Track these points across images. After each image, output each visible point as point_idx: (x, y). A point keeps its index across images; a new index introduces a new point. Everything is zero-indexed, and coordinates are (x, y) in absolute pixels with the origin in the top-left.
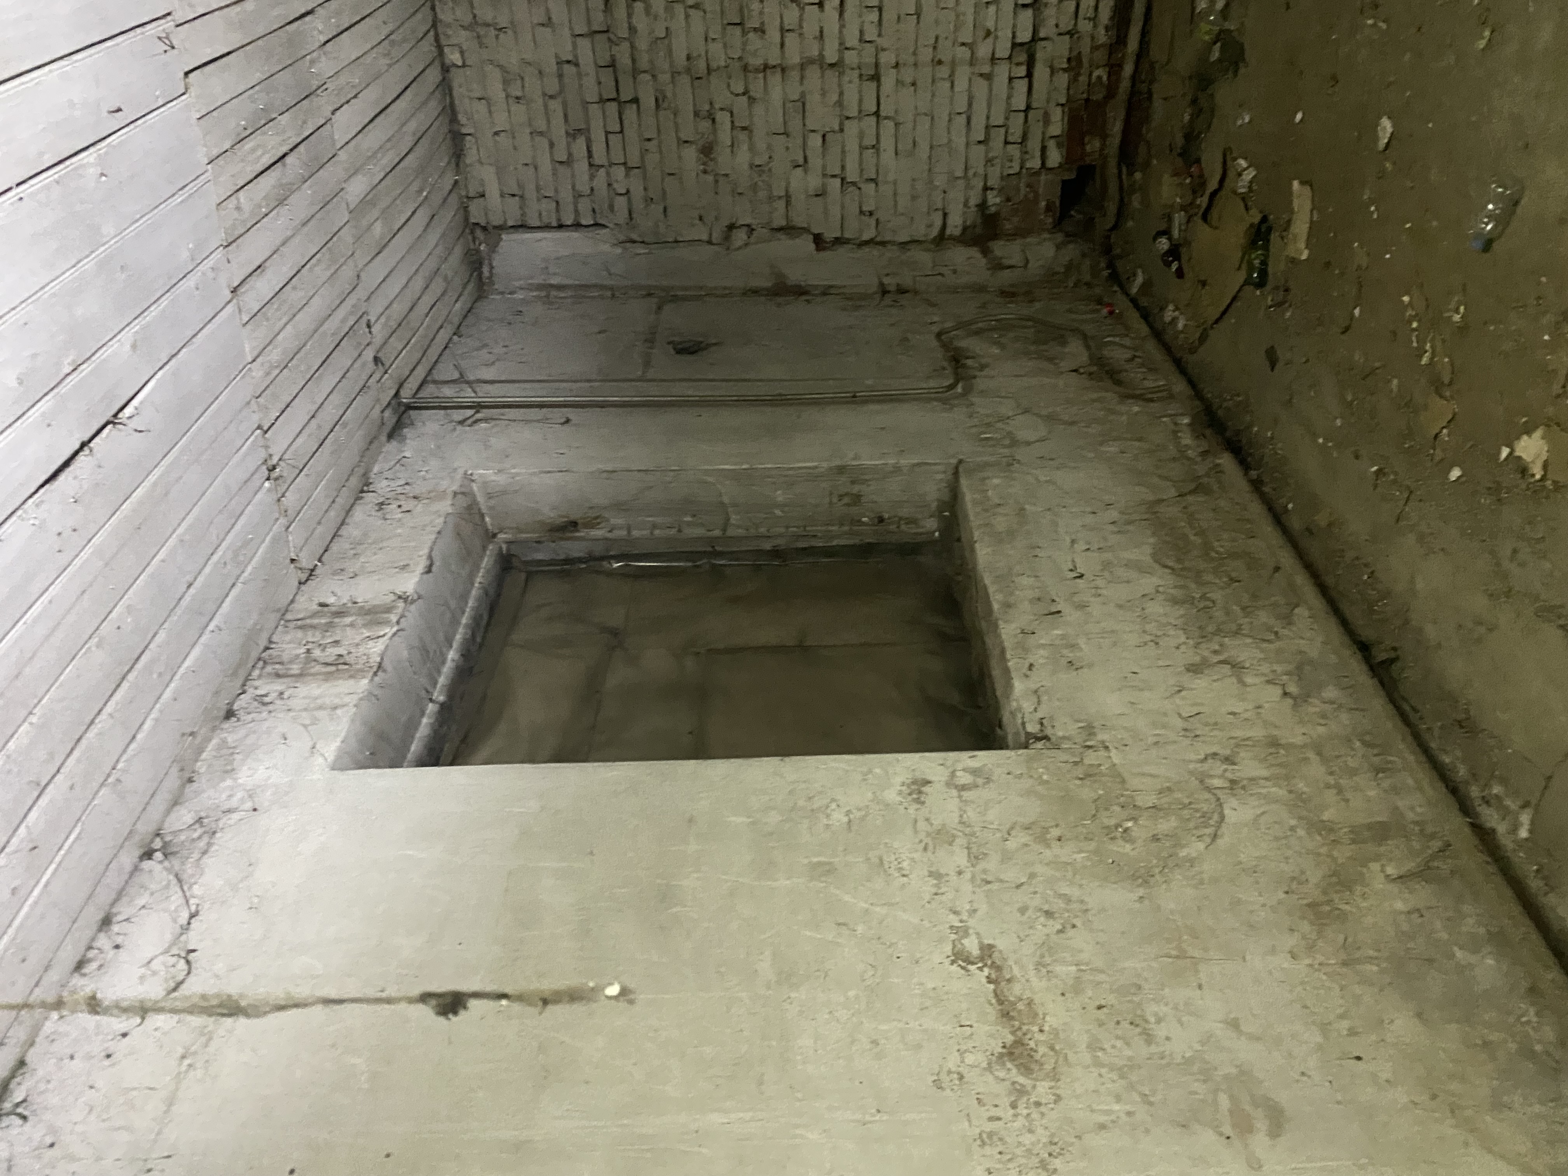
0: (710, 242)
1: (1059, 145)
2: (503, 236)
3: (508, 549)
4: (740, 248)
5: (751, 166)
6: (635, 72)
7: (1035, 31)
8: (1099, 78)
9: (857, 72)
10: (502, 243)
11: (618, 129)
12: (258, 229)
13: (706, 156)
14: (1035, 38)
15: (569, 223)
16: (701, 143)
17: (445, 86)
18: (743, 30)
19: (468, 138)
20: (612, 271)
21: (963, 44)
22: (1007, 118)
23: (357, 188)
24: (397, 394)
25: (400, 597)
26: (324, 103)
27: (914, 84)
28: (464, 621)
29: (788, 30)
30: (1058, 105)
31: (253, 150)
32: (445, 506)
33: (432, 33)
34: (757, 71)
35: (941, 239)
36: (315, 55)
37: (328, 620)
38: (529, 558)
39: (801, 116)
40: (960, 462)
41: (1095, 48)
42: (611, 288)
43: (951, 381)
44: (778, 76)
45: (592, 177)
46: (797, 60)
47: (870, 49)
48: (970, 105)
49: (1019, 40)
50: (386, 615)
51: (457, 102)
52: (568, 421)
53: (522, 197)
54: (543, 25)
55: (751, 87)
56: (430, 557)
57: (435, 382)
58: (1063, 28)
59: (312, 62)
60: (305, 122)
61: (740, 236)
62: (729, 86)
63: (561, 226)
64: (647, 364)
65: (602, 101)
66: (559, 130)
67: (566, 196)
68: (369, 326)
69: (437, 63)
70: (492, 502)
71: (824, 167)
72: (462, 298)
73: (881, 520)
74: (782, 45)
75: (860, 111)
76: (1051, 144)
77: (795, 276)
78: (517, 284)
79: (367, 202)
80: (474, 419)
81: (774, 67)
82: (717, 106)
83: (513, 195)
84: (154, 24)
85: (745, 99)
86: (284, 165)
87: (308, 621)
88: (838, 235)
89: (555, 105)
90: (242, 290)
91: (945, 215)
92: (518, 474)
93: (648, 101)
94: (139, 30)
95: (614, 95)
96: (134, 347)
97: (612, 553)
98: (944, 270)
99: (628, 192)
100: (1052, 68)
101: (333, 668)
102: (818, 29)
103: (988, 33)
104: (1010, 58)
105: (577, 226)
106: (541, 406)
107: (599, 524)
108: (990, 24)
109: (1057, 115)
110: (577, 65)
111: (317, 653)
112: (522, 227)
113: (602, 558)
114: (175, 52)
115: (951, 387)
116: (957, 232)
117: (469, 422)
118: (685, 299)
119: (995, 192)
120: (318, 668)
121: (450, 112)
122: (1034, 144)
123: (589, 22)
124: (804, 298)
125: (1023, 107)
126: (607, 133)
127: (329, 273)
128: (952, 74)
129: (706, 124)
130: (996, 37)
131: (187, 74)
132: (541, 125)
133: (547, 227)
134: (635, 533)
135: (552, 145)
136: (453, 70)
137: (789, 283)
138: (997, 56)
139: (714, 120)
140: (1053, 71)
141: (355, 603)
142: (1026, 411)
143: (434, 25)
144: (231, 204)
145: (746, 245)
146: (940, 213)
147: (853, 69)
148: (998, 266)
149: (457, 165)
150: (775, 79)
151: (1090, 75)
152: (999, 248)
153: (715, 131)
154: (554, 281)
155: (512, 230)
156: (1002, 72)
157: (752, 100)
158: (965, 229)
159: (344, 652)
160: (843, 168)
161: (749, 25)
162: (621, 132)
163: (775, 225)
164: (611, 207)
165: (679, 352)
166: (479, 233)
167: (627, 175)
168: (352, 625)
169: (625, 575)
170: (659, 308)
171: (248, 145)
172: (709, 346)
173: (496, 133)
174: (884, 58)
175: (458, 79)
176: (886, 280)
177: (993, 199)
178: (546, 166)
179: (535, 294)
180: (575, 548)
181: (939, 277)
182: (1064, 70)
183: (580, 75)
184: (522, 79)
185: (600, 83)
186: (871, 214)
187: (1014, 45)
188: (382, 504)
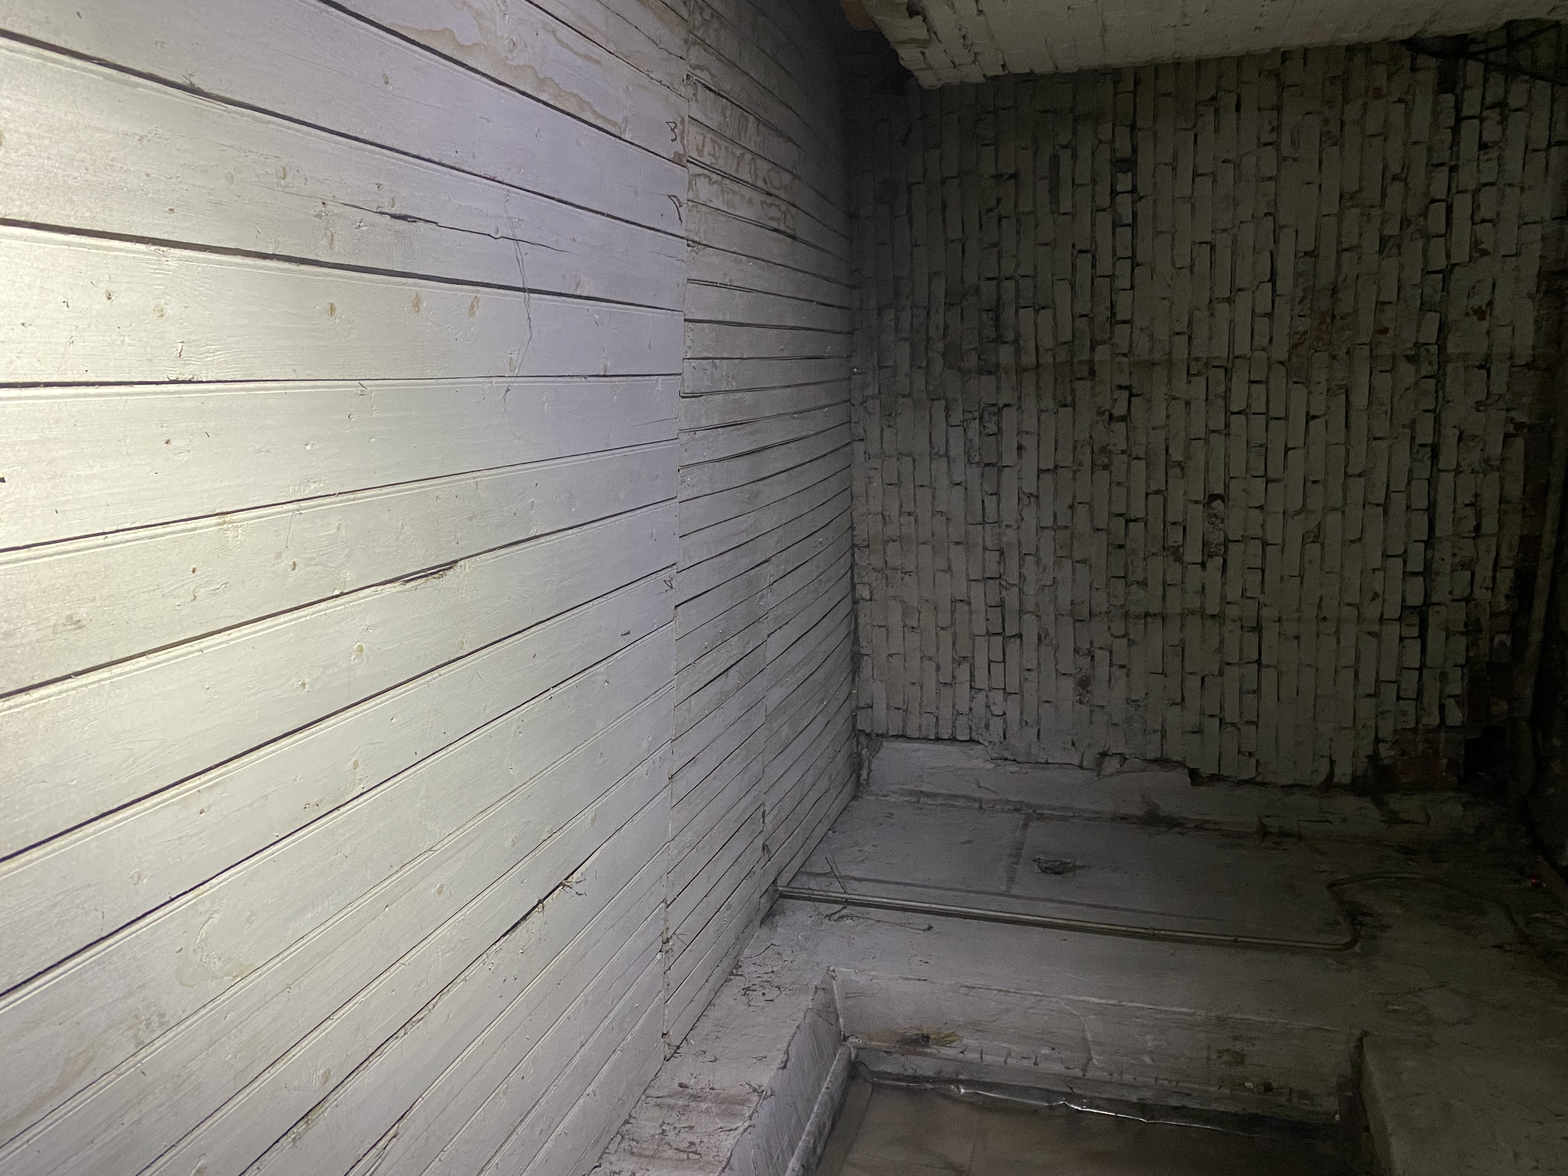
0: (1081, 767)
1: (1460, 704)
2: (884, 744)
3: (857, 1056)
4: (1111, 775)
5: (1128, 701)
6: (1021, 612)
7: (1427, 595)
8: (1502, 643)
9: (1239, 624)
10: (882, 750)
11: (1001, 659)
12: (699, 727)
13: (1083, 689)
14: (1427, 603)
15: (946, 737)
16: (1079, 676)
17: (854, 614)
18: (1126, 582)
19: (866, 658)
20: (982, 785)
21: (1349, 604)
22: (1399, 675)
23: (776, 695)
24: (774, 882)
25: (755, 1090)
26: (764, 628)
27: (1297, 638)
28: (808, 1127)
29: (1169, 585)
30: (1456, 665)
31: (708, 664)
32: (806, 1001)
33: (849, 573)
34: (1138, 617)
35: (1329, 785)
36: (764, 592)
37: (686, 1103)
38: (877, 1069)
39: (1180, 659)
40: (1366, 1033)
41: (1493, 615)
42: (980, 801)
43: (1347, 939)
44: (1159, 621)
45: (972, 698)
46: (1178, 610)
47: (1253, 605)
48: (1357, 658)
49: (1409, 603)
50: (740, 1108)
51: (860, 628)
52: (930, 928)
53: (906, 711)
54: (943, 571)
55: (1130, 631)
56: (787, 1052)
57: (808, 874)
58: (1457, 594)
59: (762, 597)
60: (748, 643)
61: (1111, 765)
62: (1109, 628)
63: (938, 739)
64: (1011, 879)
65: (989, 634)
66: (946, 657)
67: (946, 713)
68: (763, 816)
69: (850, 596)
70: (849, 1003)
71: (1202, 707)
72: (840, 797)
73: (1268, 1088)
74: (1164, 597)
75: (1240, 659)
76: (1451, 703)
77: (1167, 808)
78: (893, 788)
79: (781, 708)
80: (840, 914)
81: (1155, 615)
82: (1096, 645)
83: (898, 709)
84: (664, 571)
85: (1125, 641)
86: (727, 677)
87: (669, 1101)
88: (1216, 772)
89: (946, 637)
90: (677, 777)
91: (1332, 763)
92: (877, 978)
93: (1030, 636)
94: (653, 576)
95: (1000, 630)
96: (593, 821)
97: (961, 1077)
98: (1330, 817)
99: (1004, 714)
100: (1447, 630)
101: (684, 1156)
102: (1200, 585)
103: (1376, 596)
104: (1400, 619)
105: (953, 740)
106: (905, 909)
107: (951, 1042)
108: (1379, 589)
109: (1456, 674)
110: (969, 603)
111: (671, 1136)
112: (903, 736)
113: (950, 1081)
114: (673, 591)
115: (1348, 946)
116: (1347, 780)
117: (836, 917)
118: (1050, 818)
119: (1388, 745)
120: (670, 1153)
121: (854, 635)
122: (1431, 701)
123: (984, 571)
124: (1179, 829)
125: (1418, 666)
126: (990, 661)
127: (742, 767)
128: (1337, 632)
129: (1085, 662)
130: (1384, 600)
131: (676, 607)
132: (932, 652)
133: (926, 739)
134: (988, 1058)
135: (938, 668)
136: (861, 602)
137: (1162, 814)
138: (1385, 617)
139: (1093, 657)
140: (1449, 634)
141: (713, 1089)
142: (1441, 986)
143: (852, 568)
144: (685, 706)
145: (1118, 773)
146: (1328, 760)
147: (1233, 621)
148: (1393, 819)
149: (853, 680)
150: (1155, 626)
151: (1492, 639)
152: (1396, 802)
153: (1093, 667)
154: (926, 788)
155: (893, 739)
156: (1392, 632)
157: (1131, 643)
158: (1355, 778)
159: (697, 1141)
160: (1222, 708)
161: (1131, 578)
162: (1004, 661)
163: (1150, 756)
164: (987, 726)
165: (1044, 871)
166: (863, 739)
167: (1006, 700)
168: (707, 1111)
169: (970, 1104)
170: (1025, 825)
171: (705, 660)
172: (1075, 868)
173: (890, 655)
174: (1265, 612)
175: (864, 610)
176: (1266, 821)
177: (1384, 751)
178: (931, 684)
179: (906, 799)
180: (924, 1065)
181: (1328, 824)
182: (1462, 634)
183: (971, 613)
184: (920, 612)
185: (988, 620)
186: (1251, 754)
187: (1404, 607)
188: (748, 989)
